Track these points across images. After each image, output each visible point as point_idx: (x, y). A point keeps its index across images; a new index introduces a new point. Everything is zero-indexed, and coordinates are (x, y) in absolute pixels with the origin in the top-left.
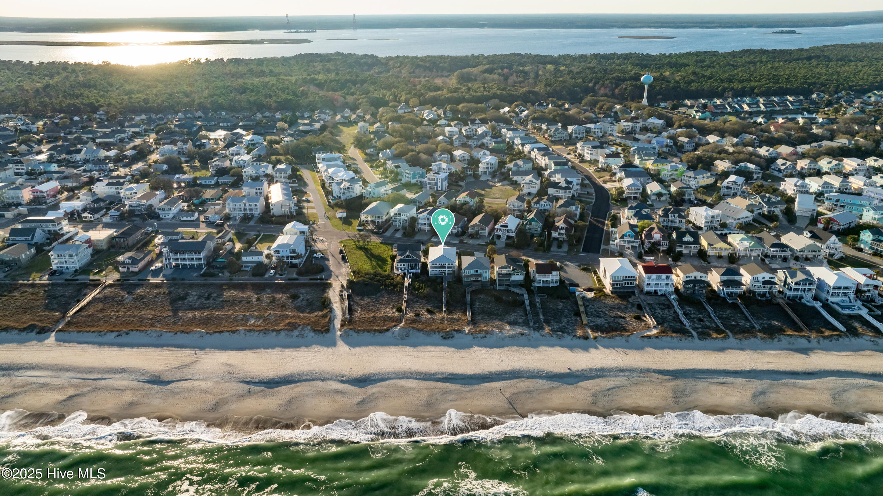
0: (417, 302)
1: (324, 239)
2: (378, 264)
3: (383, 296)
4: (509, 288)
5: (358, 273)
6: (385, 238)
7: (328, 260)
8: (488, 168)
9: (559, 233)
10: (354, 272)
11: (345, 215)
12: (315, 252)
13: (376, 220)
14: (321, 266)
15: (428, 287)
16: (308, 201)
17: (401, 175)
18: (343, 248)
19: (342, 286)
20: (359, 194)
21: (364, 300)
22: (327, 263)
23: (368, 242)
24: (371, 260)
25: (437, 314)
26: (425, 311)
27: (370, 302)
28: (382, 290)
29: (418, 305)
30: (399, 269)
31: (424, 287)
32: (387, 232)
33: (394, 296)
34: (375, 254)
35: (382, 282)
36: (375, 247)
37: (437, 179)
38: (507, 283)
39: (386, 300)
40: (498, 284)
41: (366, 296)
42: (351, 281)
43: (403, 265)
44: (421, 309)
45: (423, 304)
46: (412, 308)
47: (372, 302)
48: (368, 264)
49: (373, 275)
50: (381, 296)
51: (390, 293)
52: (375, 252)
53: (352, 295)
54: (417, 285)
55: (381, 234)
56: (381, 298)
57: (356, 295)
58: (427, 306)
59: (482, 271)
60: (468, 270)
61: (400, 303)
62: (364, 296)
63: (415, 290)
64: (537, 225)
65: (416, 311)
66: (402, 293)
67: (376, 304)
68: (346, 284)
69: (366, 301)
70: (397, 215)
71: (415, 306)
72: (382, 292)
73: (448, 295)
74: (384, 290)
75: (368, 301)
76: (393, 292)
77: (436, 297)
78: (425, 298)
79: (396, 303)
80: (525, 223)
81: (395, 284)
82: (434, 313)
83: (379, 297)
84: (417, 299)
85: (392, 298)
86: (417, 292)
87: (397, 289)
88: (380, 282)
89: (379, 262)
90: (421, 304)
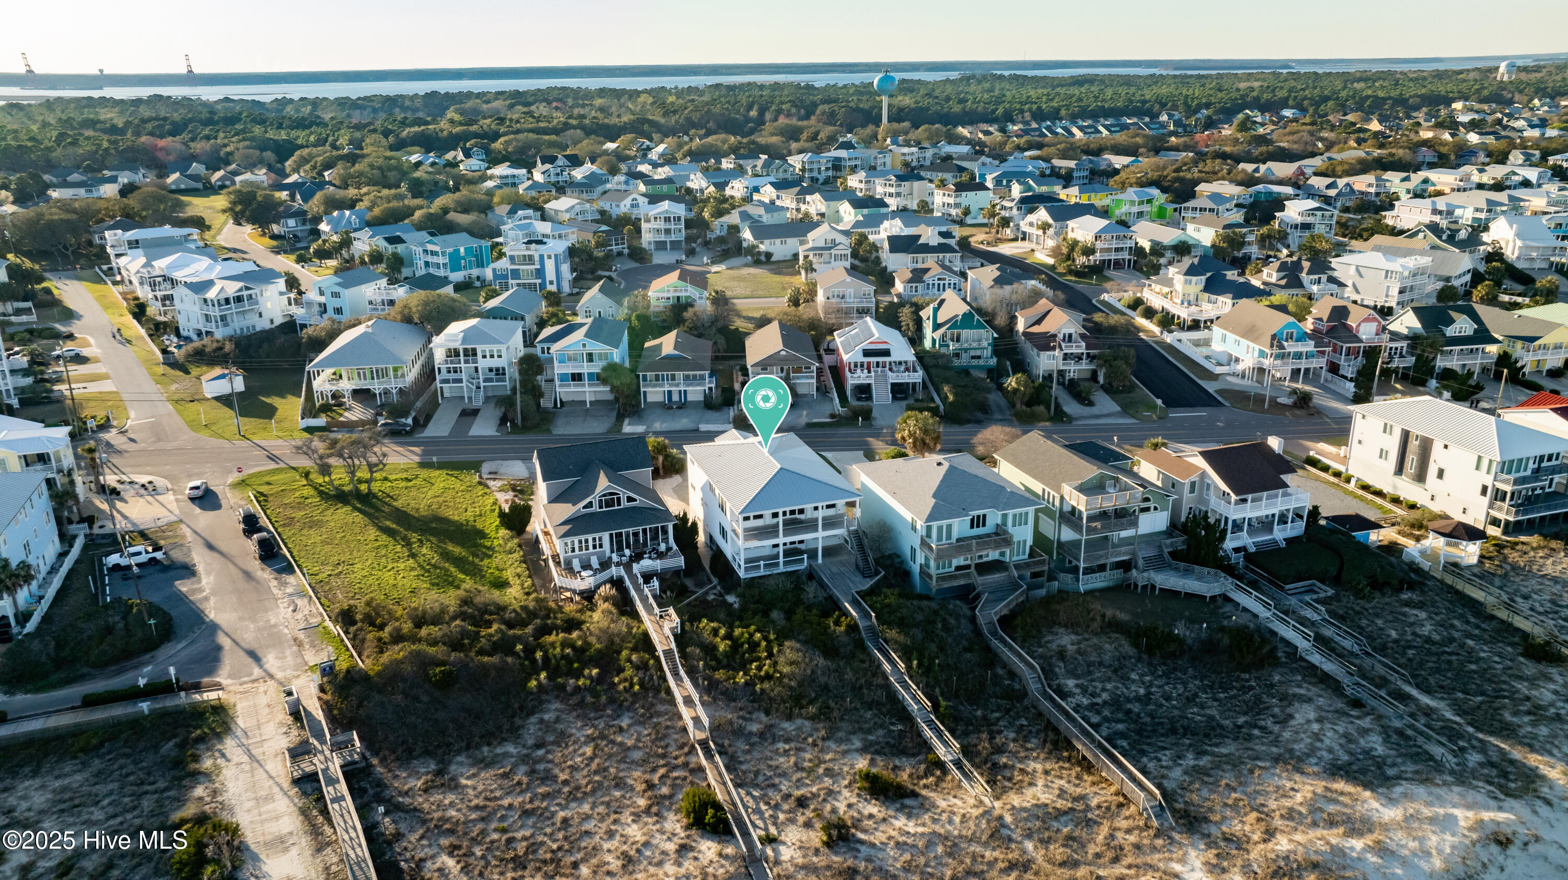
0: (767, 735)
1: (160, 482)
2: (446, 556)
3: (562, 738)
4: (1139, 577)
5: (370, 620)
6: (431, 445)
7: (188, 571)
8: (668, 231)
9: (1066, 357)
10: (346, 618)
11: (239, 384)
12: (113, 543)
13: (376, 386)
14: (154, 610)
15: (783, 636)
16: (80, 359)
17: (411, 264)
18: (256, 509)
19: (297, 714)
20: (279, 321)
21: (453, 785)
22: (183, 586)
23: (371, 467)
24: (408, 544)
25: (932, 794)
26: (859, 795)
27: (500, 798)
28: (544, 697)
29: (793, 759)
30: (576, 565)
31: (764, 644)
32: (431, 425)
33: (625, 722)
34: (413, 513)
35: (525, 650)
36: (404, 484)
37: (541, 257)
38: (1119, 554)
39: (591, 759)
40: (1082, 565)
41: (459, 759)
42: (345, 678)
43: (591, 544)
44: (828, 781)
45: (814, 744)
46: (773, 786)
47: (508, 794)
48: (402, 566)
49: (458, 622)
50: (553, 743)
51: (597, 709)
52: (413, 504)
53: (375, 761)
54: (724, 639)
55: (409, 433)
56: (557, 756)
57: (397, 759)
58: (845, 753)
59: (1005, 516)
60: (944, 523)
61: (686, 765)
62: (450, 762)
63: (728, 667)
64: (980, 340)
65: (802, 803)
66: (663, 695)
67: (545, 804)
68: (320, 699)
69: (471, 792)
70: (462, 358)
71: (777, 767)
72: (548, 711)
73: (909, 668)
74: (557, 697)
75: (485, 790)
76: (611, 701)
77: (856, 690)
78: (801, 707)
79: (662, 771)
80: (938, 335)
81: (599, 651)
82: (914, 795)
83: (538, 746)
84: (762, 716)
85: (619, 739)
86: (741, 679)
87: (625, 680)
88: (515, 654)
89: (450, 547)
90: (803, 750)
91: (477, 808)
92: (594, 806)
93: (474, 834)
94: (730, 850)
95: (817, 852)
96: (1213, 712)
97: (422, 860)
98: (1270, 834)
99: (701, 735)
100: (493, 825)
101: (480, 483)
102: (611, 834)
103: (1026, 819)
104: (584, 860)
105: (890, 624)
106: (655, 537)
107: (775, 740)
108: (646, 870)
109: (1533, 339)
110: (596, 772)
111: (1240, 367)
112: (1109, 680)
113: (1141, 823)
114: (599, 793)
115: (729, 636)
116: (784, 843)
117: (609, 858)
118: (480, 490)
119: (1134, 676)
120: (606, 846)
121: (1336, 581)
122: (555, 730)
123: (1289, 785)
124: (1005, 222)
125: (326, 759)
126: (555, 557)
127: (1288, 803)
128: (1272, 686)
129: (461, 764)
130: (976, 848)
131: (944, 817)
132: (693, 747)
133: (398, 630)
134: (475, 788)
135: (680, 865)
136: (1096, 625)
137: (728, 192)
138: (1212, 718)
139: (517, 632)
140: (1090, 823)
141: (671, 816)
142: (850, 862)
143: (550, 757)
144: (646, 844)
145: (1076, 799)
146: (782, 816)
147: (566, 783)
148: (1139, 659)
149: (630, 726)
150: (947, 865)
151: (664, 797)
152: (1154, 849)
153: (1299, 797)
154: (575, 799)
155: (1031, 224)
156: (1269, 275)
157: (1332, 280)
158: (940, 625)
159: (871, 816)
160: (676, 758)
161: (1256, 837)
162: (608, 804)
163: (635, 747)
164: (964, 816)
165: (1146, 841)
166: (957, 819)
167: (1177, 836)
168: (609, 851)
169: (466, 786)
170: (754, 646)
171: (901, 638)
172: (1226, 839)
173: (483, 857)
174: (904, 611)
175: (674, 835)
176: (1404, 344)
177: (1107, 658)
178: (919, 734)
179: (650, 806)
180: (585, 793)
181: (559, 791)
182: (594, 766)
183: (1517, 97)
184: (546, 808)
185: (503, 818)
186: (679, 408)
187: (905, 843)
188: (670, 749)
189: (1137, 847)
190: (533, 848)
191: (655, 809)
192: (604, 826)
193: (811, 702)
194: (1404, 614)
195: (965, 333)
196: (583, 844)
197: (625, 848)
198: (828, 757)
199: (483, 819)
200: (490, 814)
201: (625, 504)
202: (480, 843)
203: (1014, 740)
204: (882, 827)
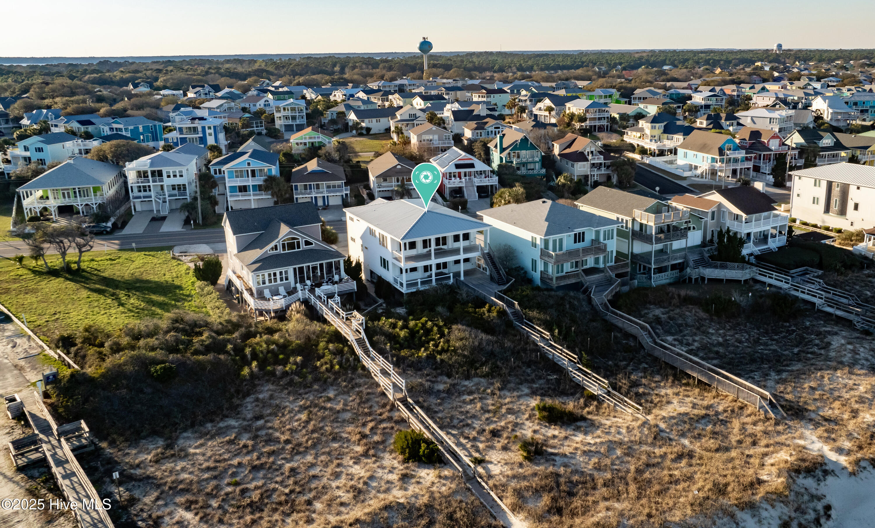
2: (151, 302)
3: (277, 411)
4: (692, 272)
5: (89, 341)
6: (129, 239)
8: (294, 118)
9: (591, 166)
10: (66, 344)
13: (79, 203)
15: (449, 322)
19: (21, 417)
21: (183, 455)
24: (118, 299)
25: (595, 418)
26: (539, 424)
27: (229, 459)
28: (257, 382)
29: (479, 405)
30: (267, 293)
31: (435, 329)
32: (127, 228)
33: (331, 394)
34: (119, 279)
35: (235, 349)
36: (109, 262)
37: (203, 128)
38: (676, 259)
39: (307, 422)
40: (653, 267)
41: (185, 435)
42: (69, 381)
43: (278, 276)
44: (511, 418)
45: (493, 394)
46: (468, 425)
47: (236, 455)
48: (113, 311)
49: (172, 333)
50: (270, 415)
51: (305, 387)
52: (118, 273)
53: (104, 445)
54: (402, 329)
55: (108, 233)
56: (276, 423)
57: (126, 440)
58: (519, 397)
59: (598, 233)
60: (557, 237)
61: (390, 419)
62: (177, 438)
63: (409, 347)
64: (533, 157)
65: (495, 434)
66: (360, 371)
67: (271, 459)
68: (45, 403)
69: (201, 458)
70: (150, 178)
71: (467, 412)
72: (261, 392)
73: (552, 335)
74: (268, 381)
75: (214, 455)
76: (316, 380)
77: (516, 353)
78: (476, 369)
79: (371, 425)
80: (504, 155)
81: (299, 345)
82: (583, 419)
83: (258, 418)
84: (445, 379)
85: (329, 405)
86: (423, 353)
87: (326, 363)
88: (227, 353)
89: (154, 297)
90: (486, 399)
91: (208, 469)
92: (316, 456)
93: (209, 490)
94: (446, 472)
95: (521, 465)
96: (774, 347)
97: (159, 517)
98: (855, 413)
99: (400, 396)
100: (226, 481)
101: (174, 258)
102: (337, 476)
103: (677, 424)
104: (315, 498)
105: (531, 308)
106: (329, 271)
107: (461, 394)
108: (375, 497)
109: (866, 148)
110: (313, 432)
111: (699, 172)
112: (695, 334)
113: (762, 417)
114: (320, 446)
115: (405, 326)
116: (491, 463)
117: (340, 493)
118: (174, 263)
119: (711, 331)
120: (334, 484)
121: (820, 266)
122: (270, 405)
123: (851, 382)
124: (523, 110)
125: (54, 447)
126: (250, 290)
127: (857, 393)
128: (807, 328)
129: (188, 438)
130: (644, 448)
131: (613, 430)
132: (393, 405)
133: (117, 344)
134: (204, 455)
135: (406, 489)
136: (675, 301)
137: (332, 98)
138: (775, 351)
139: (227, 337)
140: (724, 422)
141: (387, 455)
142: (551, 469)
143: (269, 425)
144: (371, 478)
145: (708, 408)
146: (481, 446)
147: (287, 442)
148: (712, 320)
149: (336, 396)
150: (628, 462)
151: (378, 443)
152: (779, 433)
153: (862, 389)
154: (299, 453)
155: (540, 109)
156: (701, 123)
157: (739, 124)
158: (568, 306)
159: (554, 437)
160: (381, 414)
161: (846, 416)
162: (329, 454)
163: (344, 410)
164: (628, 428)
165: (770, 428)
166: (624, 431)
167: (790, 423)
168: (338, 488)
169: (195, 454)
170: (428, 332)
171: (542, 316)
172: (826, 420)
173: (220, 507)
174: (539, 299)
175: (394, 468)
176: (796, 152)
177: (689, 321)
178: (571, 380)
179: (368, 450)
180: (307, 448)
181: (283, 449)
182: (310, 427)
183: (787, 61)
184: (273, 463)
185: (234, 474)
186: (324, 209)
187: (590, 451)
188: (374, 409)
189: (766, 433)
190: (267, 494)
191: (371, 452)
192: (329, 470)
193: (483, 365)
194: (870, 282)
195: (523, 153)
196: (313, 486)
197: (352, 483)
198: (507, 400)
199: (215, 477)
200: (222, 473)
201: (303, 247)
202: (215, 496)
203: (645, 377)
204: (566, 443)
